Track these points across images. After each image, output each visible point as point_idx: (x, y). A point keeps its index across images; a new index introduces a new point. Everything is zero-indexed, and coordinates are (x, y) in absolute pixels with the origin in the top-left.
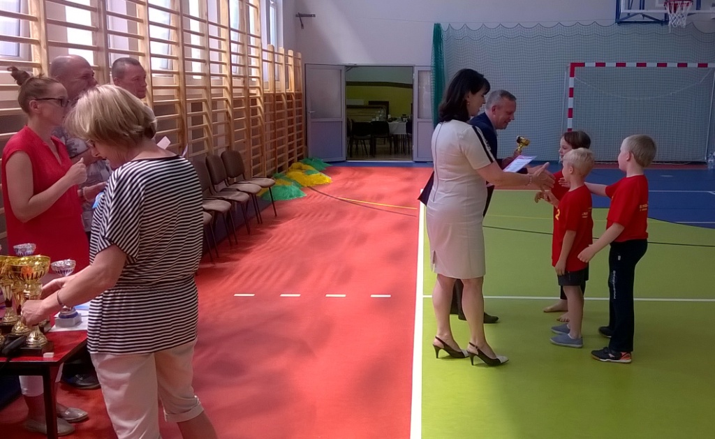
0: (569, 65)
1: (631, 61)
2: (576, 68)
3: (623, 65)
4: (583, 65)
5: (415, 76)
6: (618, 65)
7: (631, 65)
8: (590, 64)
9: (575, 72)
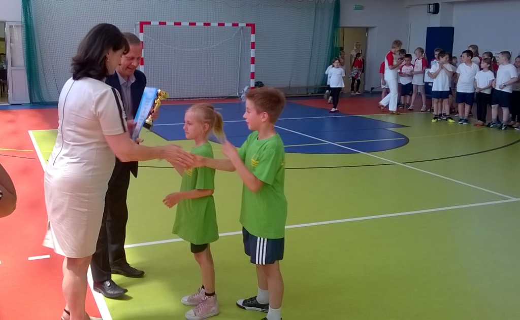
0: (139, 23)
1: (185, 21)
2: (144, 26)
3: (179, 24)
4: (149, 23)
5: (7, 30)
6: (176, 24)
7: (185, 24)
8: (155, 23)
9: (144, 29)
